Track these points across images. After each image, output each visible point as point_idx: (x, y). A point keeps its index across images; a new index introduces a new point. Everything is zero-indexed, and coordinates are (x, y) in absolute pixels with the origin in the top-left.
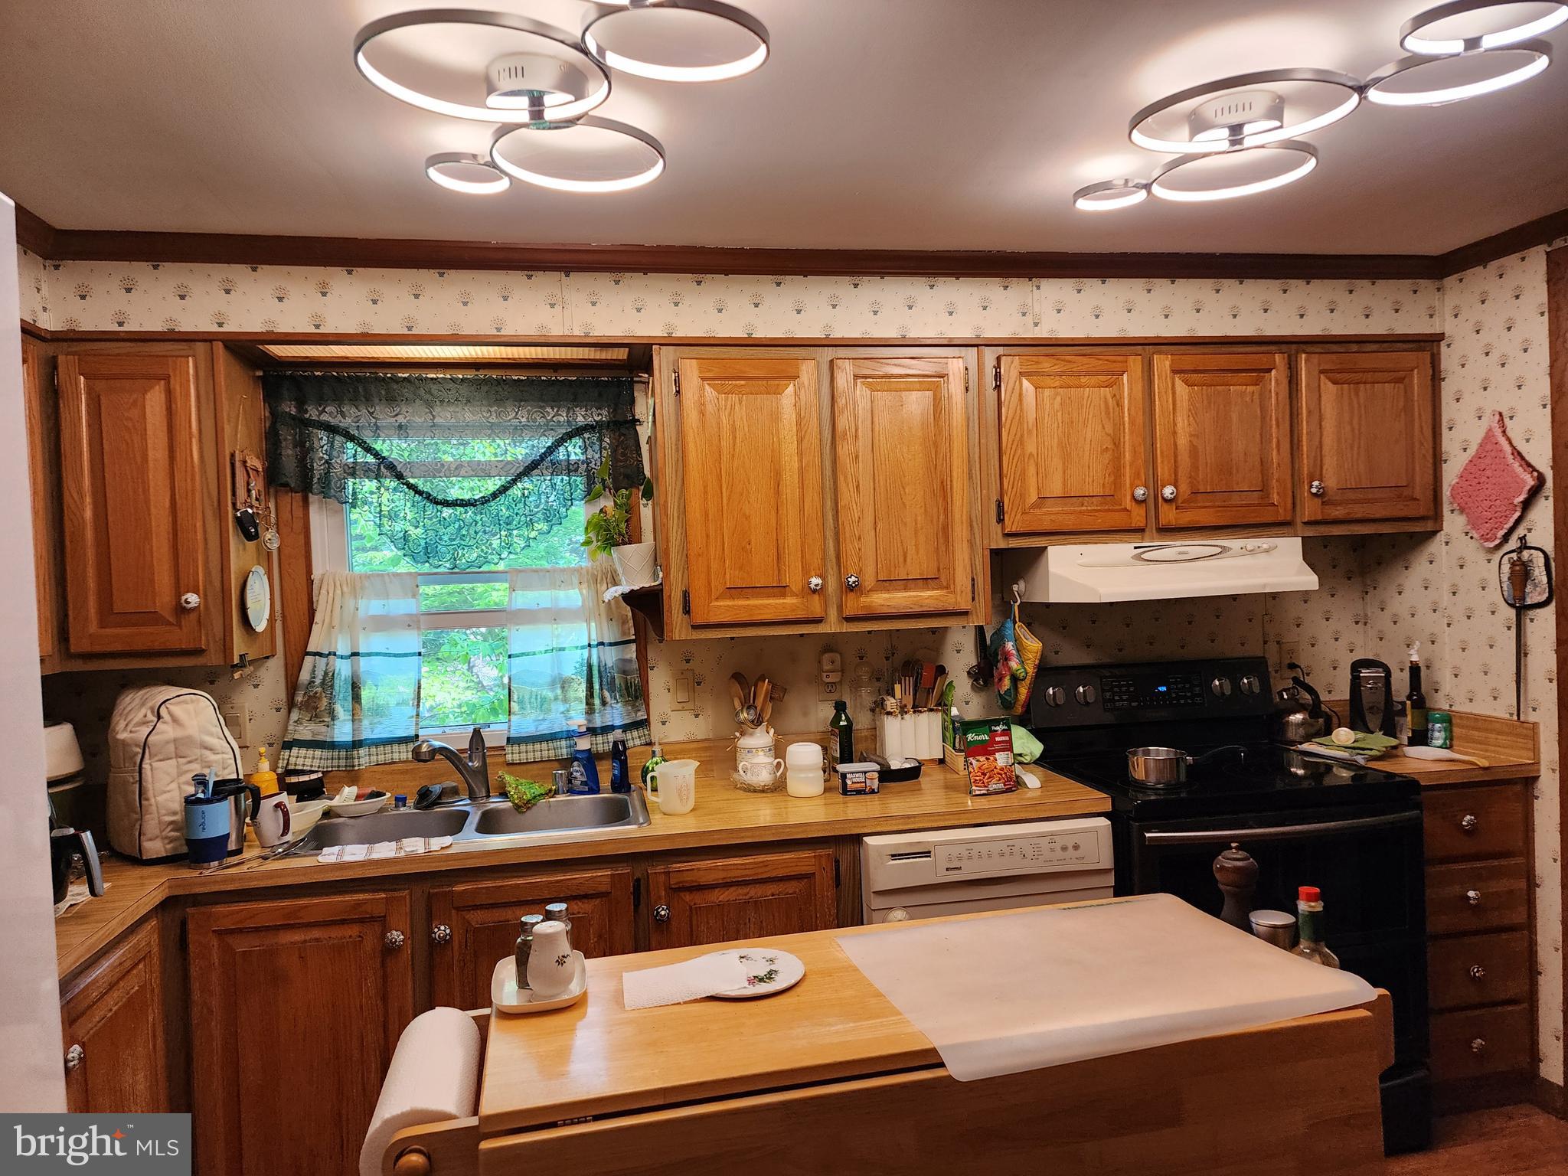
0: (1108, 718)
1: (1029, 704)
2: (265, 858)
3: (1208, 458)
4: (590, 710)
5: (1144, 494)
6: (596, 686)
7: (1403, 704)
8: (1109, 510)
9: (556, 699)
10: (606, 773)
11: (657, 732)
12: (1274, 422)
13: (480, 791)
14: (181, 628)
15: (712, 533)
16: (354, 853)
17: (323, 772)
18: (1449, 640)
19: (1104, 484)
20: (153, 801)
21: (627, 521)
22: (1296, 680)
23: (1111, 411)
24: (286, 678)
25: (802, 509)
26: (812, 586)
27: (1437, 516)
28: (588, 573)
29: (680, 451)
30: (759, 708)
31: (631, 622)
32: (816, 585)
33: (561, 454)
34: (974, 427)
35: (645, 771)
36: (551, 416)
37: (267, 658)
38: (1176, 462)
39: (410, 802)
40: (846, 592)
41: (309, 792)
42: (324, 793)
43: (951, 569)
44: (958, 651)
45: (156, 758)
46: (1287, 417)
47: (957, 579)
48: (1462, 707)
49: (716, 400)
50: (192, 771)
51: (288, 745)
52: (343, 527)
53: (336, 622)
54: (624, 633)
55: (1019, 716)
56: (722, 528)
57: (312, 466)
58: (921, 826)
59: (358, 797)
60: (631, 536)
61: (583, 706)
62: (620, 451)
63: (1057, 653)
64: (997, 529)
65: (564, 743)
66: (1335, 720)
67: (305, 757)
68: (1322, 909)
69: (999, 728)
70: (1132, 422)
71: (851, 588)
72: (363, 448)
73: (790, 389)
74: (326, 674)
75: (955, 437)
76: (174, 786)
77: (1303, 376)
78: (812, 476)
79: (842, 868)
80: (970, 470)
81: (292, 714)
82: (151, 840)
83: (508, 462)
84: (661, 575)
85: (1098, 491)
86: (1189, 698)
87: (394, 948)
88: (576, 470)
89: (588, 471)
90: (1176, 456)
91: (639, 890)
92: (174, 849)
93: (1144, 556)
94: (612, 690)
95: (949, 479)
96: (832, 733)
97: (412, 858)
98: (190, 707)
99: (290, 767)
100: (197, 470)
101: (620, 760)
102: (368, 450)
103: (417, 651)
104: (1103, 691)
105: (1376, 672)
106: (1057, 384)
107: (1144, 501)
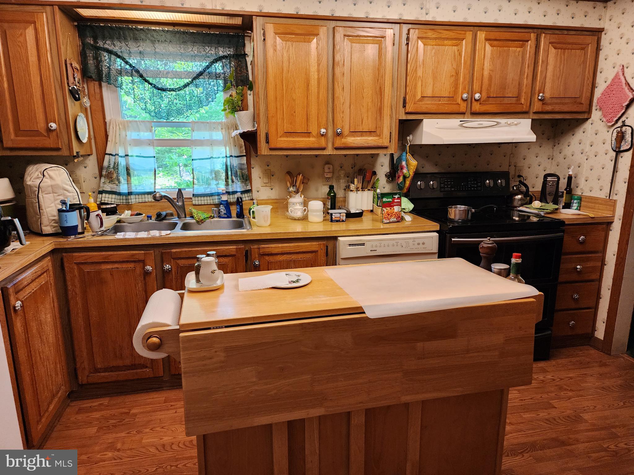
0: (441, 195)
1: (409, 188)
2: (93, 236)
3: (496, 81)
4: (227, 184)
5: (466, 97)
6: (229, 173)
7: (563, 192)
8: (451, 104)
9: (213, 179)
10: (234, 210)
11: (255, 194)
12: (527, 66)
13: (183, 215)
14: (50, 138)
15: (278, 107)
16: (130, 235)
17: (116, 204)
18: (586, 166)
19: (450, 92)
20: (45, 211)
21: (241, 101)
22: (520, 182)
23: (456, 57)
24: (98, 164)
25: (318, 98)
26: (322, 133)
27: (589, 112)
28: (225, 125)
29: (265, 67)
30: (297, 186)
31: (244, 148)
32: (323, 133)
33: (212, 69)
34: (396, 62)
35: (250, 209)
36: (208, 50)
37: (89, 155)
38: (482, 82)
39: (153, 218)
40: (336, 137)
41: (111, 212)
42: (117, 213)
43: (381, 128)
44: (382, 166)
45: (45, 193)
46: (533, 63)
47: (384, 133)
48: (587, 193)
49: (281, 44)
50: (59, 199)
51: (101, 192)
52: (118, 99)
53: (117, 141)
54: (241, 152)
55: (405, 193)
56: (283, 105)
57: (102, 69)
58: (361, 234)
59: (131, 215)
60: (244, 108)
61: (224, 183)
62: (239, 69)
63: (423, 167)
64: (402, 110)
65: (216, 197)
66: (534, 199)
67: (108, 198)
68: (521, 262)
69: (396, 197)
70: (465, 63)
71: (338, 135)
72: (124, 61)
73: (315, 40)
74: (115, 163)
75: (387, 67)
76: (53, 205)
77: (542, 44)
78: (324, 82)
79: (329, 249)
80: (393, 83)
81: (101, 179)
82: (46, 226)
83: (190, 72)
84: (256, 125)
85: (447, 95)
86: (475, 187)
87: (148, 273)
88: (219, 77)
89: (224, 77)
90: (482, 80)
91: (247, 255)
92: (55, 230)
93: (464, 125)
94: (236, 176)
95: (383, 86)
96: (328, 198)
97: (154, 238)
98: (57, 172)
99: (102, 202)
100: (50, 66)
101: (240, 205)
102: (127, 63)
103: (153, 156)
104: (441, 183)
105: (553, 179)
106: (434, 43)
107: (466, 100)
